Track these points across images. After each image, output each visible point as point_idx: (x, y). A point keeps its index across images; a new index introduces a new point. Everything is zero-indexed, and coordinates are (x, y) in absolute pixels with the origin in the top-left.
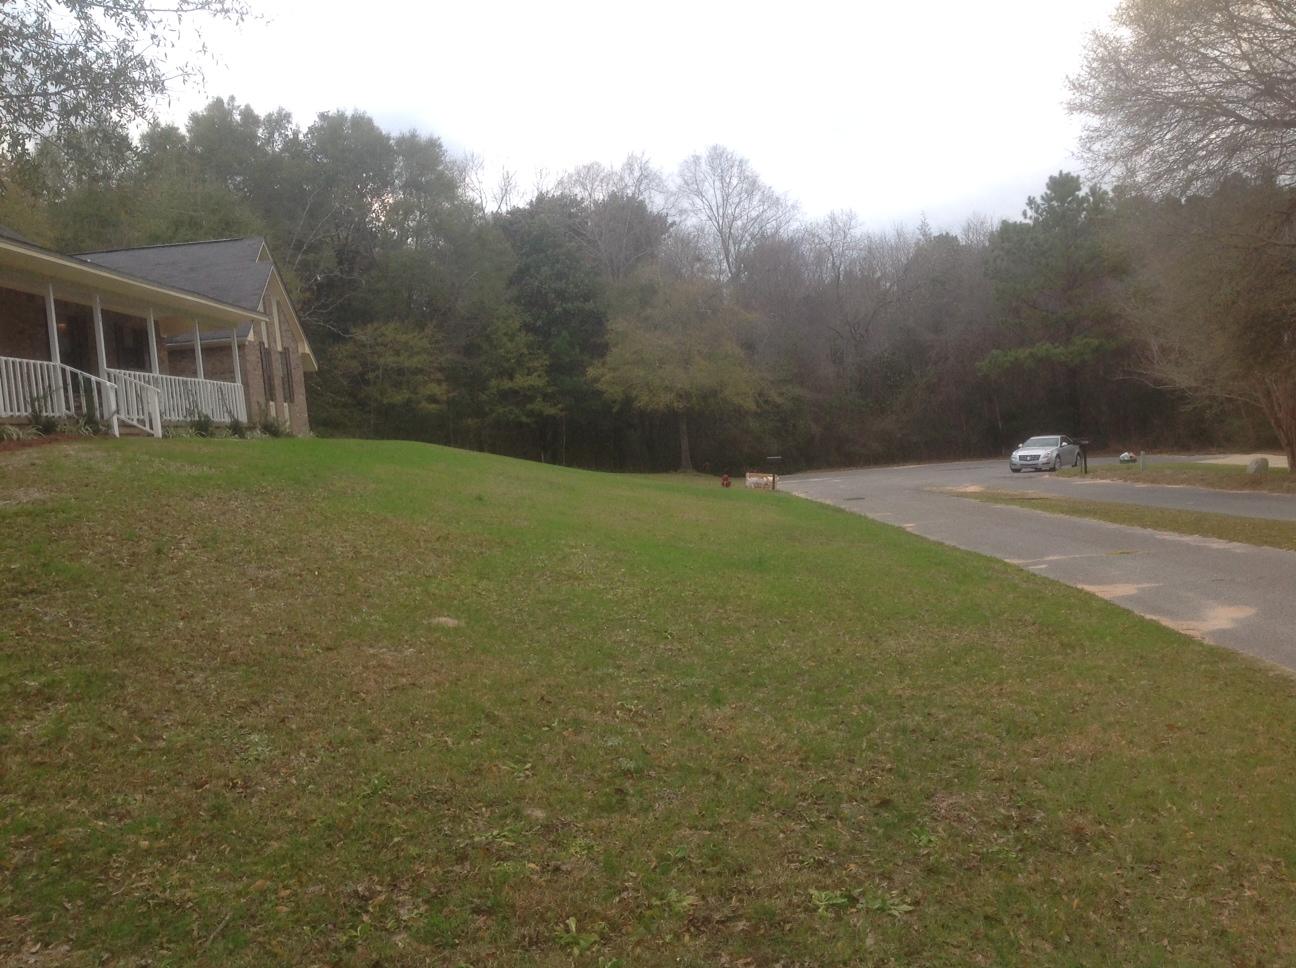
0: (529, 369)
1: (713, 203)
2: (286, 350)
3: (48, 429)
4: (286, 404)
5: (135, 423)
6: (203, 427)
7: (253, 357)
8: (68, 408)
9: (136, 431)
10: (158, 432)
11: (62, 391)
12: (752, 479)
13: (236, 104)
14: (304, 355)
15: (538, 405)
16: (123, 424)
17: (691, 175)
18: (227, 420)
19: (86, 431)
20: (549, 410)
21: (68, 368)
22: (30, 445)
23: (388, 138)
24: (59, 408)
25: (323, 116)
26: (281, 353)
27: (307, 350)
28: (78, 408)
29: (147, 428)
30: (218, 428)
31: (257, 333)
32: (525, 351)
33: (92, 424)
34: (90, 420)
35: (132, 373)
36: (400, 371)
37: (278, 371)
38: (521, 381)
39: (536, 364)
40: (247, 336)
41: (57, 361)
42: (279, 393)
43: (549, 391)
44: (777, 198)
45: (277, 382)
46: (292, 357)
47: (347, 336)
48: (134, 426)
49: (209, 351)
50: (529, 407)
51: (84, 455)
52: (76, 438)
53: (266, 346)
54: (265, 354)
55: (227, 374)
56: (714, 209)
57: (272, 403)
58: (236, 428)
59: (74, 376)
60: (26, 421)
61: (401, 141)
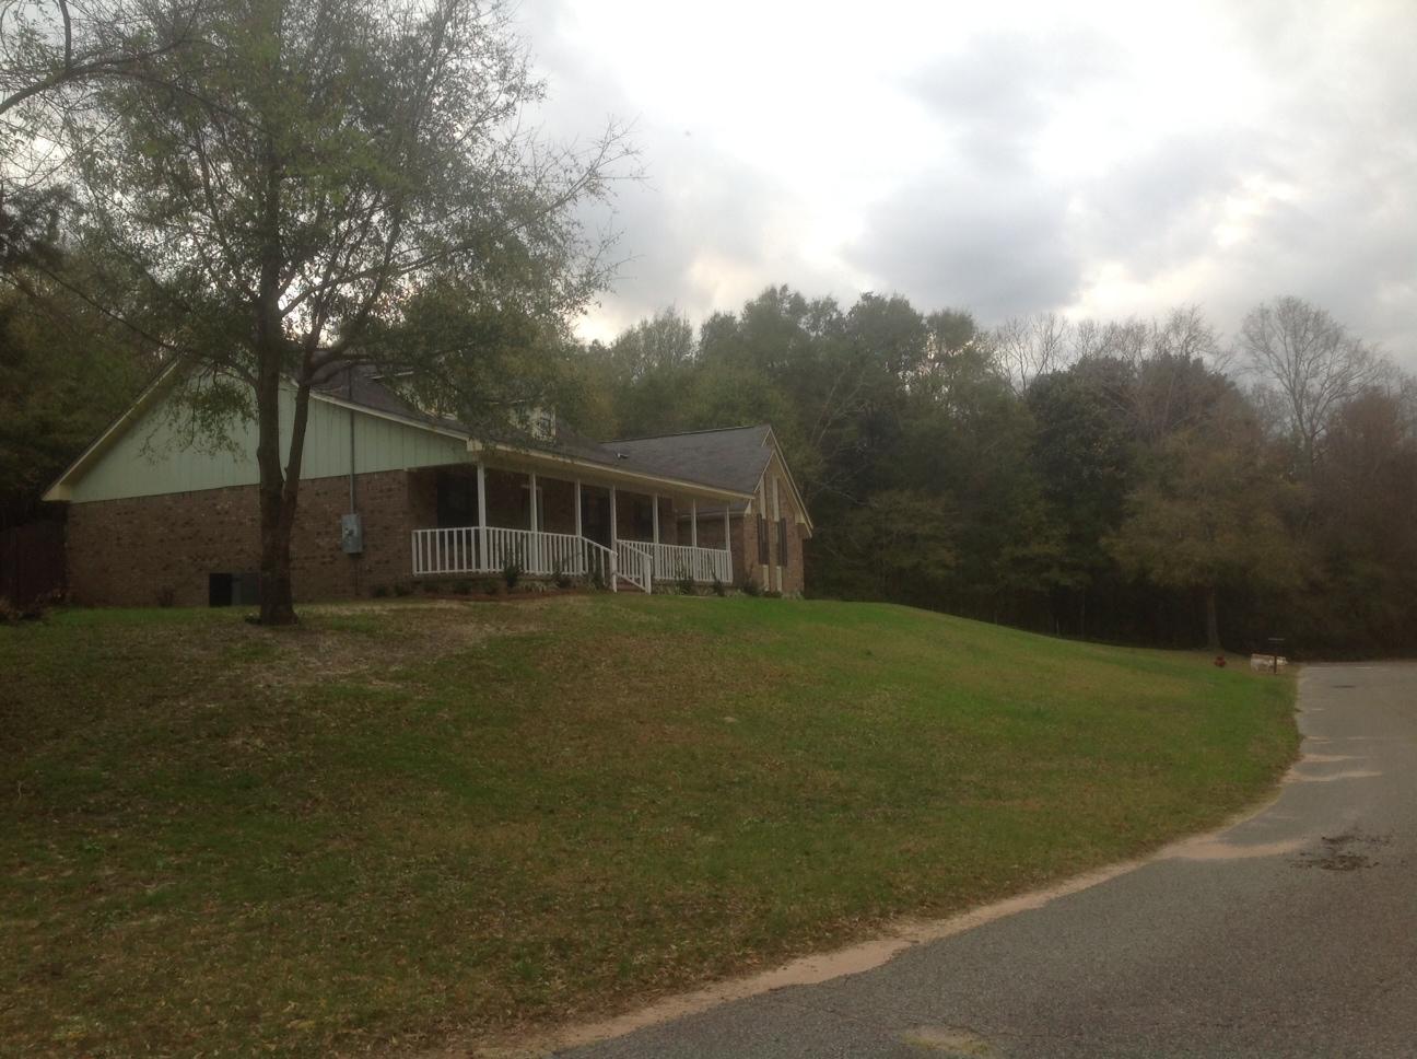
0: (1047, 537)
1: (1284, 359)
2: (783, 521)
3: (564, 584)
4: (779, 568)
5: (633, 581)
6: (687, 586)
7: (749, 528)
8: (584, 569)
9: (633, 587)
10: (649, 589)
11: (581, 556)
12: (1257, 661)
13: (788, 293)
14: (800, 526)
15: (1054, 574)
16: (621, 582)
17: (1256, 330)
18: (711, 580)
19: (592, 586)
20: (1066, 581)
21: (586, 540)
22: (548, 595)
23: (921, 317)
24: (578, 569)
25: (866, 297)
26: (777, 523)
27: (803, 521)
28: (591, 569)
29: (641, 586)
30: (700, 586)
31: (755, 506)
32: (1044, 519)
33: (597, 581)
34: (597, 579)
35: (636, 543)
36: (913, 538)
37: (774, 538)
38: (1036, 549)
39: (1055, 532)
40: (744, 509)
41: (579, 535)
42: (773, 558)
43: (1067, 560)
44: (1366, 353)
45: (772, 549)
46: (789, 528)
47: (862, 504)
48: (632, 584)
49: (703, 523)
50: (1045, 575)
51: (577, 604)
52: (583, 591)
53: (764, 517)
54: (762, 525)
55: (718, 543)
56: (1286, 366)
57: (765, 566)
58: (718, 588)
59: (590, 546)
60: (549, 578)
61: (933, 319)
